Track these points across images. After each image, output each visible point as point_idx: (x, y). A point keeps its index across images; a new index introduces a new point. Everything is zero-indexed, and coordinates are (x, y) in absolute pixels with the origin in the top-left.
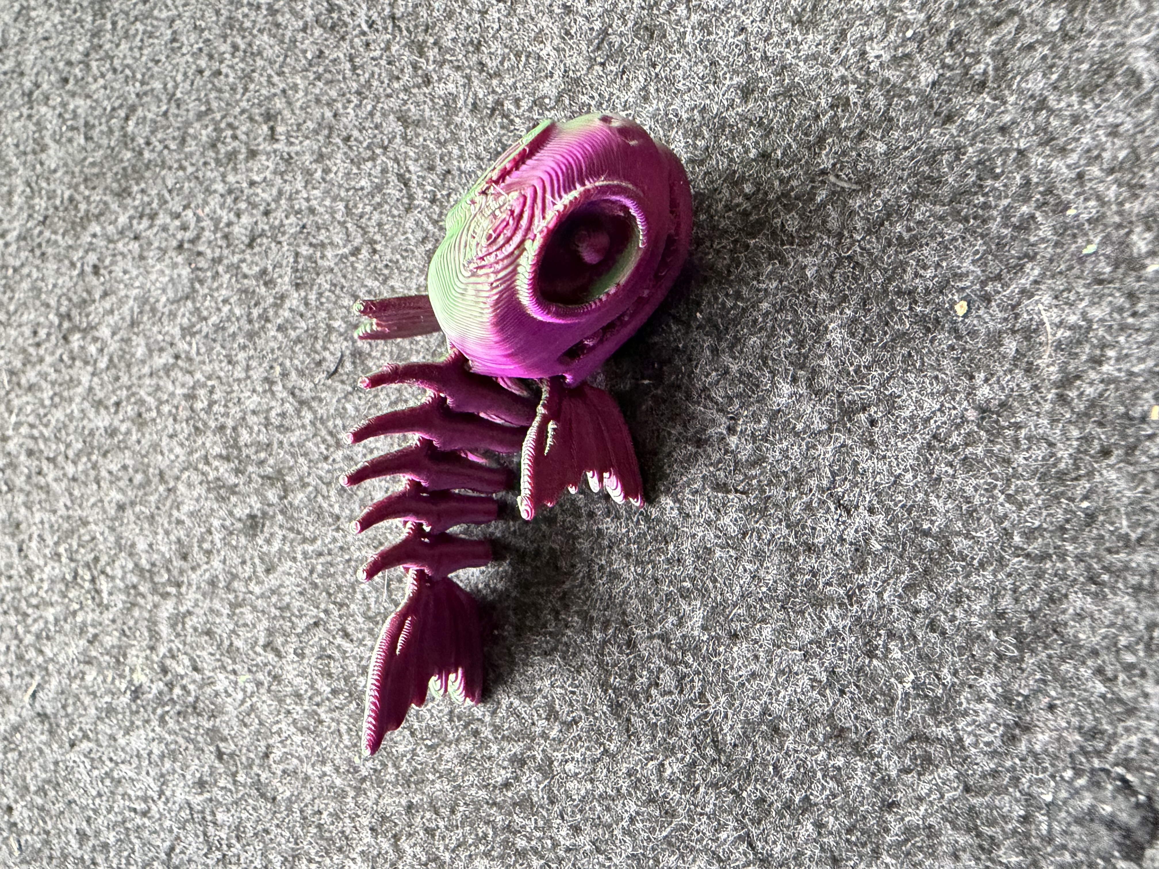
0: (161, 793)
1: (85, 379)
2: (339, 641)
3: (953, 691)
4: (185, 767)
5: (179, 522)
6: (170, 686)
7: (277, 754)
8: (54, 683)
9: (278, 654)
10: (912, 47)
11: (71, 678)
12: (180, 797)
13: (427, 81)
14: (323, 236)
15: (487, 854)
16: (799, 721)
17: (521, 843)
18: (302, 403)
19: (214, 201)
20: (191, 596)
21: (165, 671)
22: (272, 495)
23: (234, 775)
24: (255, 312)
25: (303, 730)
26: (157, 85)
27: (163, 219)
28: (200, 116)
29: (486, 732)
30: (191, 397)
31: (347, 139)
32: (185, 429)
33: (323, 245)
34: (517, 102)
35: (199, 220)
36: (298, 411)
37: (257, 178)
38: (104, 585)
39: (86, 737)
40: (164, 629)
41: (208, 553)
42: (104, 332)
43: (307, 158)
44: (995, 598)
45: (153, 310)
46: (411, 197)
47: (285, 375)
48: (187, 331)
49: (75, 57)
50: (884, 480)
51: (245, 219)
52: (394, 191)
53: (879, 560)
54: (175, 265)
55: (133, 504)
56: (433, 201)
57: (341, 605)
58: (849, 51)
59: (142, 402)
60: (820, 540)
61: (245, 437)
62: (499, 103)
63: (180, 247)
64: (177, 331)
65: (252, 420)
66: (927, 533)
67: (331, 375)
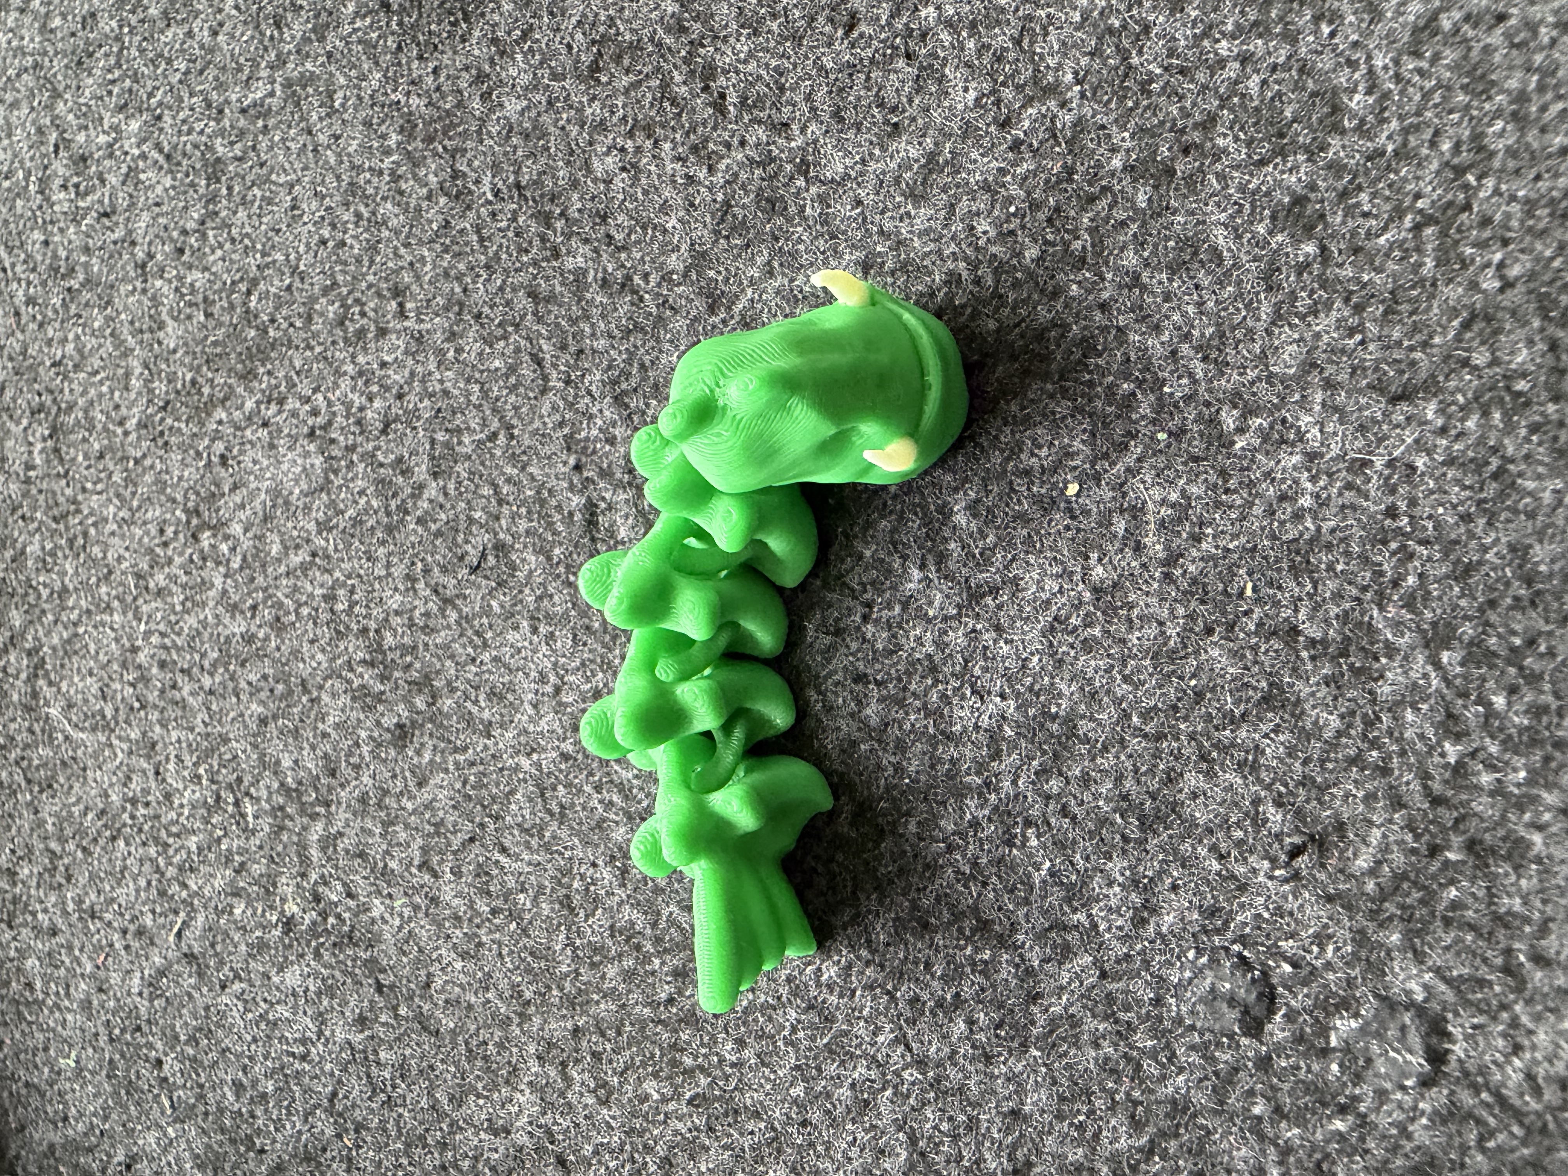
0: (320, 1033)
1: (218, 581)
2: (497, 856)
3: (1085, 878)
4: (344, 1003)
5: (325, 735)
6: (324, 915)
7: (438, 983)
8: (201, 919)
9: (435, 876)
10: (1014, 224)
11: (219, 913)
12: (340, 1036)
13: (556, 255)
14: (459, 420)
15: (655, 1075)
16: (946, 916)
17: (688, 1061)
18: (447, 601)
19: (345, 384)
20: (342, 816)
21: (317, 898)
22: (420, 703)
23: (395, 1008)
24: (393, 504)
25: (464, 956)
26: (279, 257)
27: (292, 404)
28: (325, 291)
29: (648, 947)
30: (331, 598)
31: (478, 316)
32: (325, 633)
33: (459, 431)
34: (646, 276)
35: (330, 404)
36: (442, 610)
37: (388, 359)
38: (249, 809)
39: (237, 977)
40: (314, 853)
41: (357, 767)
42: (236, 529)
43: (439, 337)
44: (1119, 779)
45: (287, 503)
46: (546, 378)
47: (427, 571)
48: (323, 527)
49: (191, 225)
50: (1012, 664)
51: (377, 404)
52: (527, 371)
53: (1014, 746)
54: (306, 455)
55: (275, 717)
56: (568, 382)
57: (497, 818)
58: (957, 227)
59: (280, 605)
60: (957, 728)
61: (389, 640)
62: (628, 278)
63: (311, 434)
64: (312, 526)
65: (396, 621)
66: (1054, 717)
67: (474, 570)
